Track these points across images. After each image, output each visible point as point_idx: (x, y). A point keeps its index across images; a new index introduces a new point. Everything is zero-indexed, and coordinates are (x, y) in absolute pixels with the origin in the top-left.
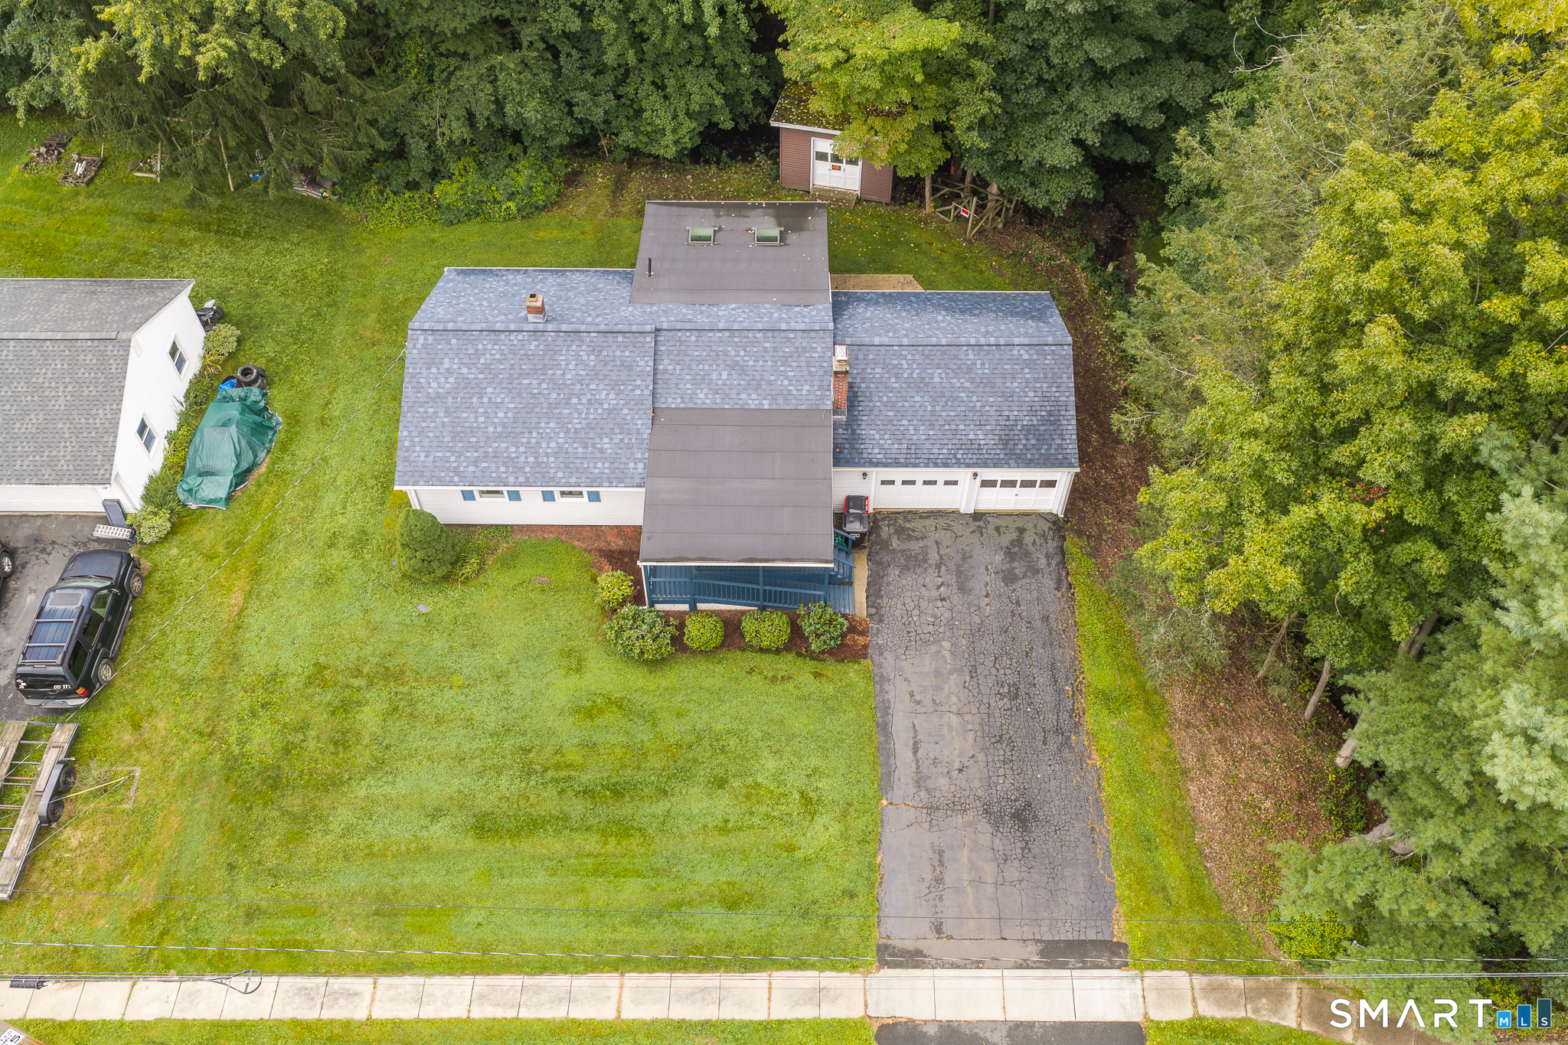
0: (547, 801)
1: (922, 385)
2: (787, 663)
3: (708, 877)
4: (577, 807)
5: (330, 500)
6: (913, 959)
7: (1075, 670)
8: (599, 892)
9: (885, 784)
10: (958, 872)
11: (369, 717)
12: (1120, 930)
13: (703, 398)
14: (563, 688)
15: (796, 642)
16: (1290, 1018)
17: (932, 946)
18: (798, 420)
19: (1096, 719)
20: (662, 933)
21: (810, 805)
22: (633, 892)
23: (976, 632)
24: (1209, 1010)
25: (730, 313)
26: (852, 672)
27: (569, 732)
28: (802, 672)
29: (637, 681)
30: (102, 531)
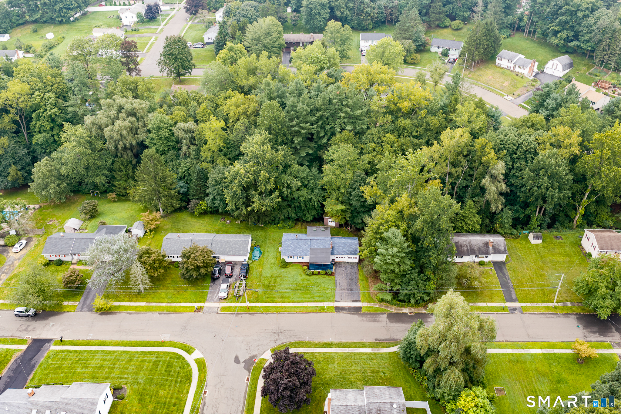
0: (299, 288)
1: (341, 246)
2: (325, 276)
3: (317, 294)
4: (302, 289)
5: (270, 260)
6: (339, 302)
7: (358, 277)
8: (305, 296)
9: (336, 287)
10: (344, 295)
11: (278, 280)
12: (361, 299)
13: (316, 247)
14: (300, 278)
15: (326, 274)
16: (377, 306)
17: (340, 300)
18: (327, 249)
19: (360, 282)
20: (312, 299)
21: (328, 289)
22: (308, 296)
23: (347, 274)
24: (369, 306)
25: (318, 238)
26: (333, 277)
27: (301, 282)
28: (327, 277)
29: (308, 277)
30: (243, 263)
